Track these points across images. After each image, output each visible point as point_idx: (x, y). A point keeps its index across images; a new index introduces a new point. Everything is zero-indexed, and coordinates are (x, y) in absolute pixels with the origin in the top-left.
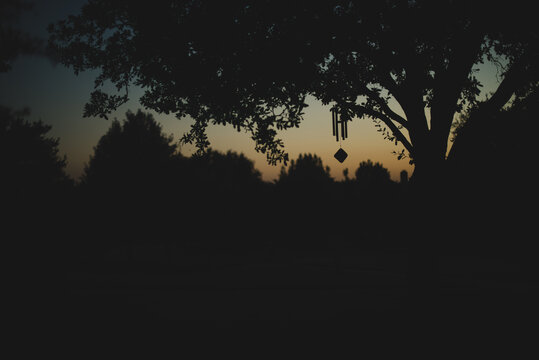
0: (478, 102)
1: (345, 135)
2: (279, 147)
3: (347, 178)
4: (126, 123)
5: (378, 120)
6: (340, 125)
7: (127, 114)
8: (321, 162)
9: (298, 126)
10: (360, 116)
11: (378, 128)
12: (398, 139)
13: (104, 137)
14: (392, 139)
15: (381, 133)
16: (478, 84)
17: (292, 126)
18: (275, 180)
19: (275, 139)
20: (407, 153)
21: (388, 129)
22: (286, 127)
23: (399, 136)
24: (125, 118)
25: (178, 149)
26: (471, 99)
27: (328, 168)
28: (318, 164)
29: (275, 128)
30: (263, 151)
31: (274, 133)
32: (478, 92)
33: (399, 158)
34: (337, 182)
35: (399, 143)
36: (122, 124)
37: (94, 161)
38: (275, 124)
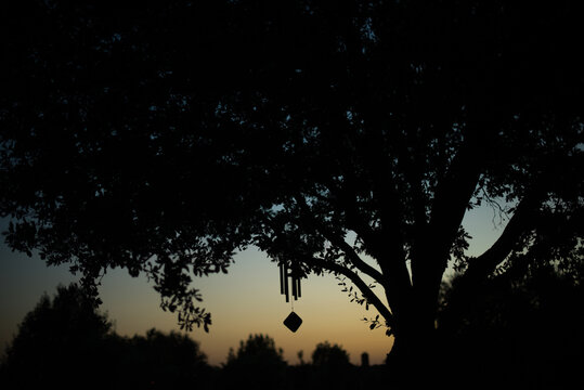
0: (467, 258)
1: (297, 293)
2: (196, 303)
3: (302, 362)
4: (56, 298)
5: (342, 276)
6: (290, 279)
7: (59, 290)
8: (273, 343)
9: (225, 272)
10: (318, 272)
11: (343, 287)
12: (369, 302)
13: (30, 313)
14: (362, 302)
15: (348, 293)
16: (466, 235)
17: (217, 271)
18: (222, 364)
19: (189, 288)
20: (382, 319)
21: (356, 289)
22: (207, 271)
23: (370, 298)
24: (57, 293)
25: (112, 328)
26: (459, 255)
27: (281, 351)
28: (270, 346)
29: (191, 274)
30: (172, 309)
31: (188, 280)
32: (466, 245)
33: (372, 327)
34: (292, 367)
35: (371, 306)
36: (52, 299)
37: (17, 341)
38: (191, 267)
